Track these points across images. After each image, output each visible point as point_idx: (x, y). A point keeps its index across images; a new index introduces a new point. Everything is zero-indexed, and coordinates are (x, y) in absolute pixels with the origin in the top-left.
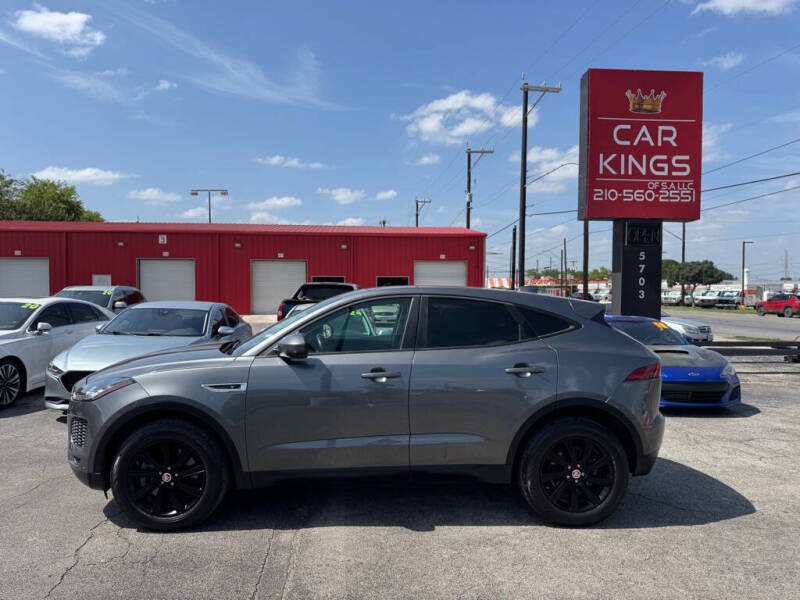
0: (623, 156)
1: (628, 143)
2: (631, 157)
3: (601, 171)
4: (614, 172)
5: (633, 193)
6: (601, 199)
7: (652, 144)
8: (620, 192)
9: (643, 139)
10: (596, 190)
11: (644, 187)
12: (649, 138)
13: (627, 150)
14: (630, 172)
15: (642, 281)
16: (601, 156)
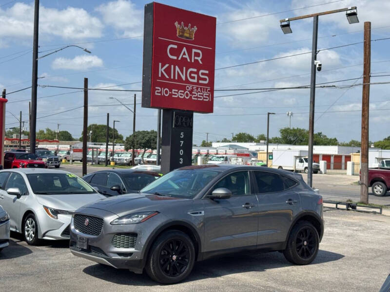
0: (172, 66)
1: (175, 58)
2: (177, 67)
3: (160, 76)
4: (167, 77)
5: (178, 92)
6: (160, 94)
7: (189, 60)
8: (171, 91)
9: (184, 56)
10: (157, 88)
11: (184, 88)
12: (187, 56)
13: (175, 63)
14: (176, 78)
15: (181, 152)
16: (160, 64)
